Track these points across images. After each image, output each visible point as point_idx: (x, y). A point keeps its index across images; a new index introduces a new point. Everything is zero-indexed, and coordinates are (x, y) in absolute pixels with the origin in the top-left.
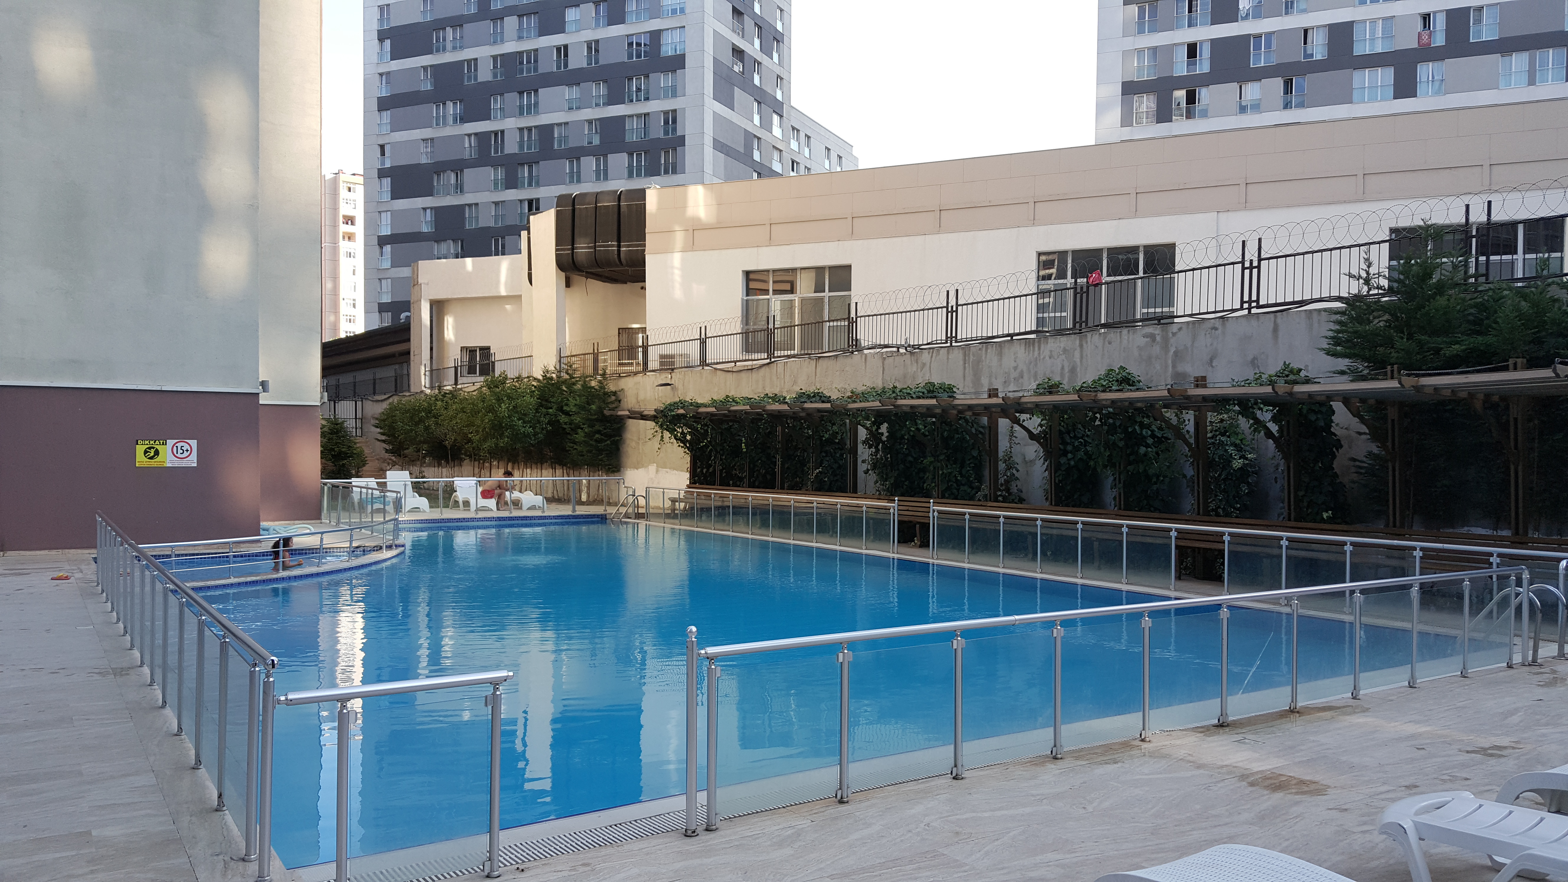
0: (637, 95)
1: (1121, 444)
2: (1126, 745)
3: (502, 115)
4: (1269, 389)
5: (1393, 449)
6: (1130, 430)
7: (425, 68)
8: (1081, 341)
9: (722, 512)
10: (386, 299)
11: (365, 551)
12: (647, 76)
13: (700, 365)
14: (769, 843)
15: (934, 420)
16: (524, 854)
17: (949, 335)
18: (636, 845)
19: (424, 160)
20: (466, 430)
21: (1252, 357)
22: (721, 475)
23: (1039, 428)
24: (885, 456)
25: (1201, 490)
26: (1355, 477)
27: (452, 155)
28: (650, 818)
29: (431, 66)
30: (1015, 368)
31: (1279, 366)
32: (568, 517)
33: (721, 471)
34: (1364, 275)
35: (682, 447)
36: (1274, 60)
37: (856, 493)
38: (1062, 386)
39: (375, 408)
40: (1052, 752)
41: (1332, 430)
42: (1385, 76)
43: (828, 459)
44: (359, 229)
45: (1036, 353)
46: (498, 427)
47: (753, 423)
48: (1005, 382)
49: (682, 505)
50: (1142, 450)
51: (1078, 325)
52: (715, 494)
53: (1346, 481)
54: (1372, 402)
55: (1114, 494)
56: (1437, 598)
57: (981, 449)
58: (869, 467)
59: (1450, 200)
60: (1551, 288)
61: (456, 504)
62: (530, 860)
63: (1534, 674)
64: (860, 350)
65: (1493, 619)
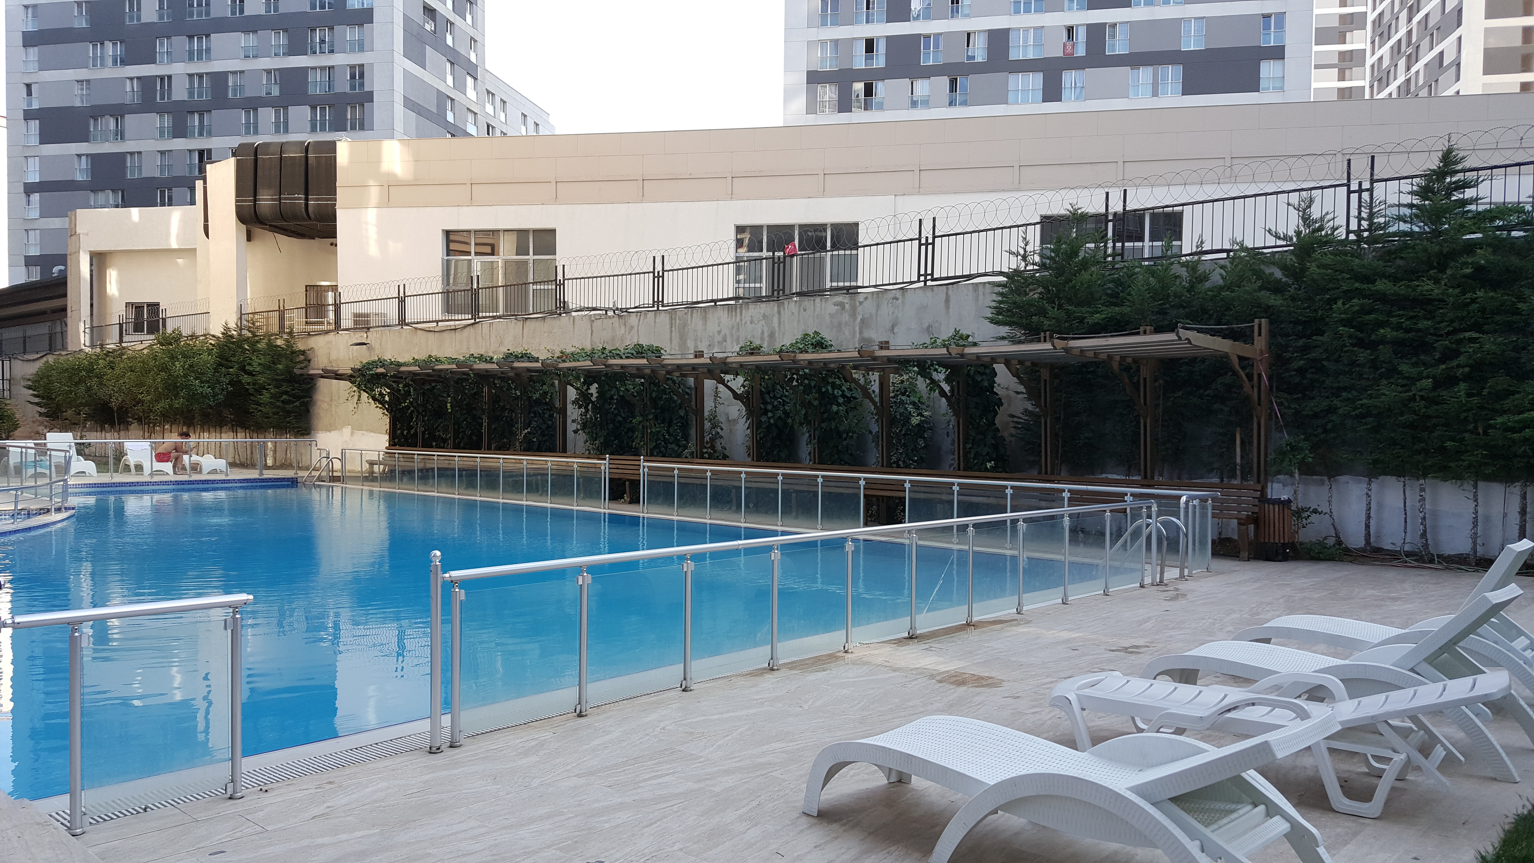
0: (320, 47)
1: (816, 403)
2: (832, 658)
3: (169, 59)
4: (944, 351)
5: (1045, 406)
6: (823, 390)
8: (779, 307)
9: (425, 475)
10: (34, 251)
11: (29, 515)
12: (331, 29)
13: (399, 324)
14: (514, 753)
15: (643, 380)
16: (266, 778)
17: (656, 300)
18: (381, 764)
19: (78, 104)
20: (135, 390)
21: (927, 325)
22: (423, 436)
23: (742, 389)
24: (594, 416)
25: (884, 444)
26: (1013, 431)
27: (112, 99)
30: (719, 332)
31: (951, 333)
32: (252, 480)
33: (423, 433)
34: (1022, 252)
35: (380, 408)
36: (942, 60)
37: (566, 452)
38: (763, 349)
39: (26, 369)
40: (769, 664)
41: (995, 390)
42: (1035, 81)
43: (536, 419)
45: (738, 318)
46: (172, 387)
47: (458, 384)
48: (710, 345)
49: (382, 467)
50: (835, 408)
51: (776, 293)
52: (418, 454)
53: (1006, 434)
54: (1028, 364)
55: (809, 449)
56: (1081, 535)
57: (687, 408)
58: (579, 427)
59: (1092, 190)
60: (1172, 267)
61: (127, 468)
62: (272, 782)
63: (1161, 591)
64: (568, 312)
65: (1128, 548)
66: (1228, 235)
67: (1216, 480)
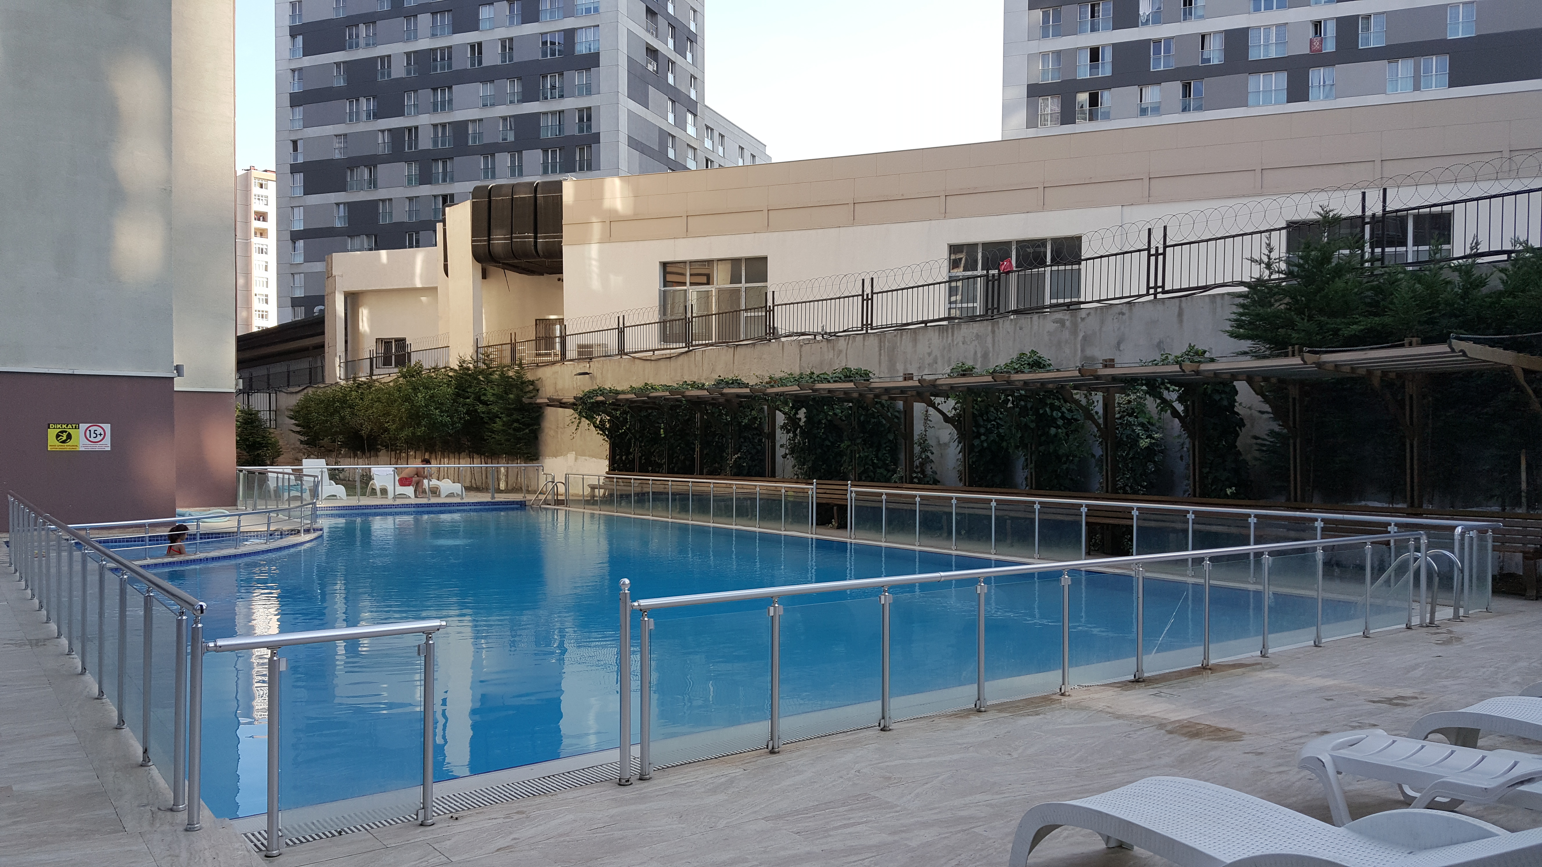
0: (551, 93)
1: (1033, 425)
2: (1047, 700)
3: (416, 111)
4: (1177, 368)
5: (1294, 427)
6: (1041, 412)
7: (338, 64)
8: (993, 327)
9: (641, 499)
10: (299, 293)
11: (282, 535)
12: (561, 74)
13: (618, 354)
14: (703, 790)
15: (851, 404)
16: (458, 804)
17: (865, 323)
18: (570, 794)
19: (337, 156)
20: (382, 419)
21: (1158, 340)
22: (640, 462)
23: (954, 411)
24: (803, 441)
25: (1109, 468)
26: (1257, 454)
27: (366, 151)
28: (583, 770)
29: (343, 62)
30: (930, 354)
31: (1185, 348)
32: (487, 503)
33: (640, 458)
34: (1266, 260)
35: (601, 434)
36: (1173, 65)
37: (774, 477)
38: (975, 370)
39: (289, 400)
40: (976, 705)
41: (1235, 409)
42: (1279, 81)
43: (746, 444)
44: (271, 225)
45: (950, 338)
46: (415, 416)
47: (672, 410)
48: (920, 368)
49: (602, 491)
50: (1053, 430)
51: (990, 312)
52: (634, 479)
53: (1248, 457)
54: (1274, 380)
55: (1026, 474)
56: (1337, 570)
57: (896, 432)
58: (787, 451)
59: (1346, 192)
60: (1442, 272)
61: (373, 492)
62: (463, 810)
63: (1432, 634)
64: (777, 337)
65: (1392, 584)
66: (1509, 235)
67: (1496, 509)
